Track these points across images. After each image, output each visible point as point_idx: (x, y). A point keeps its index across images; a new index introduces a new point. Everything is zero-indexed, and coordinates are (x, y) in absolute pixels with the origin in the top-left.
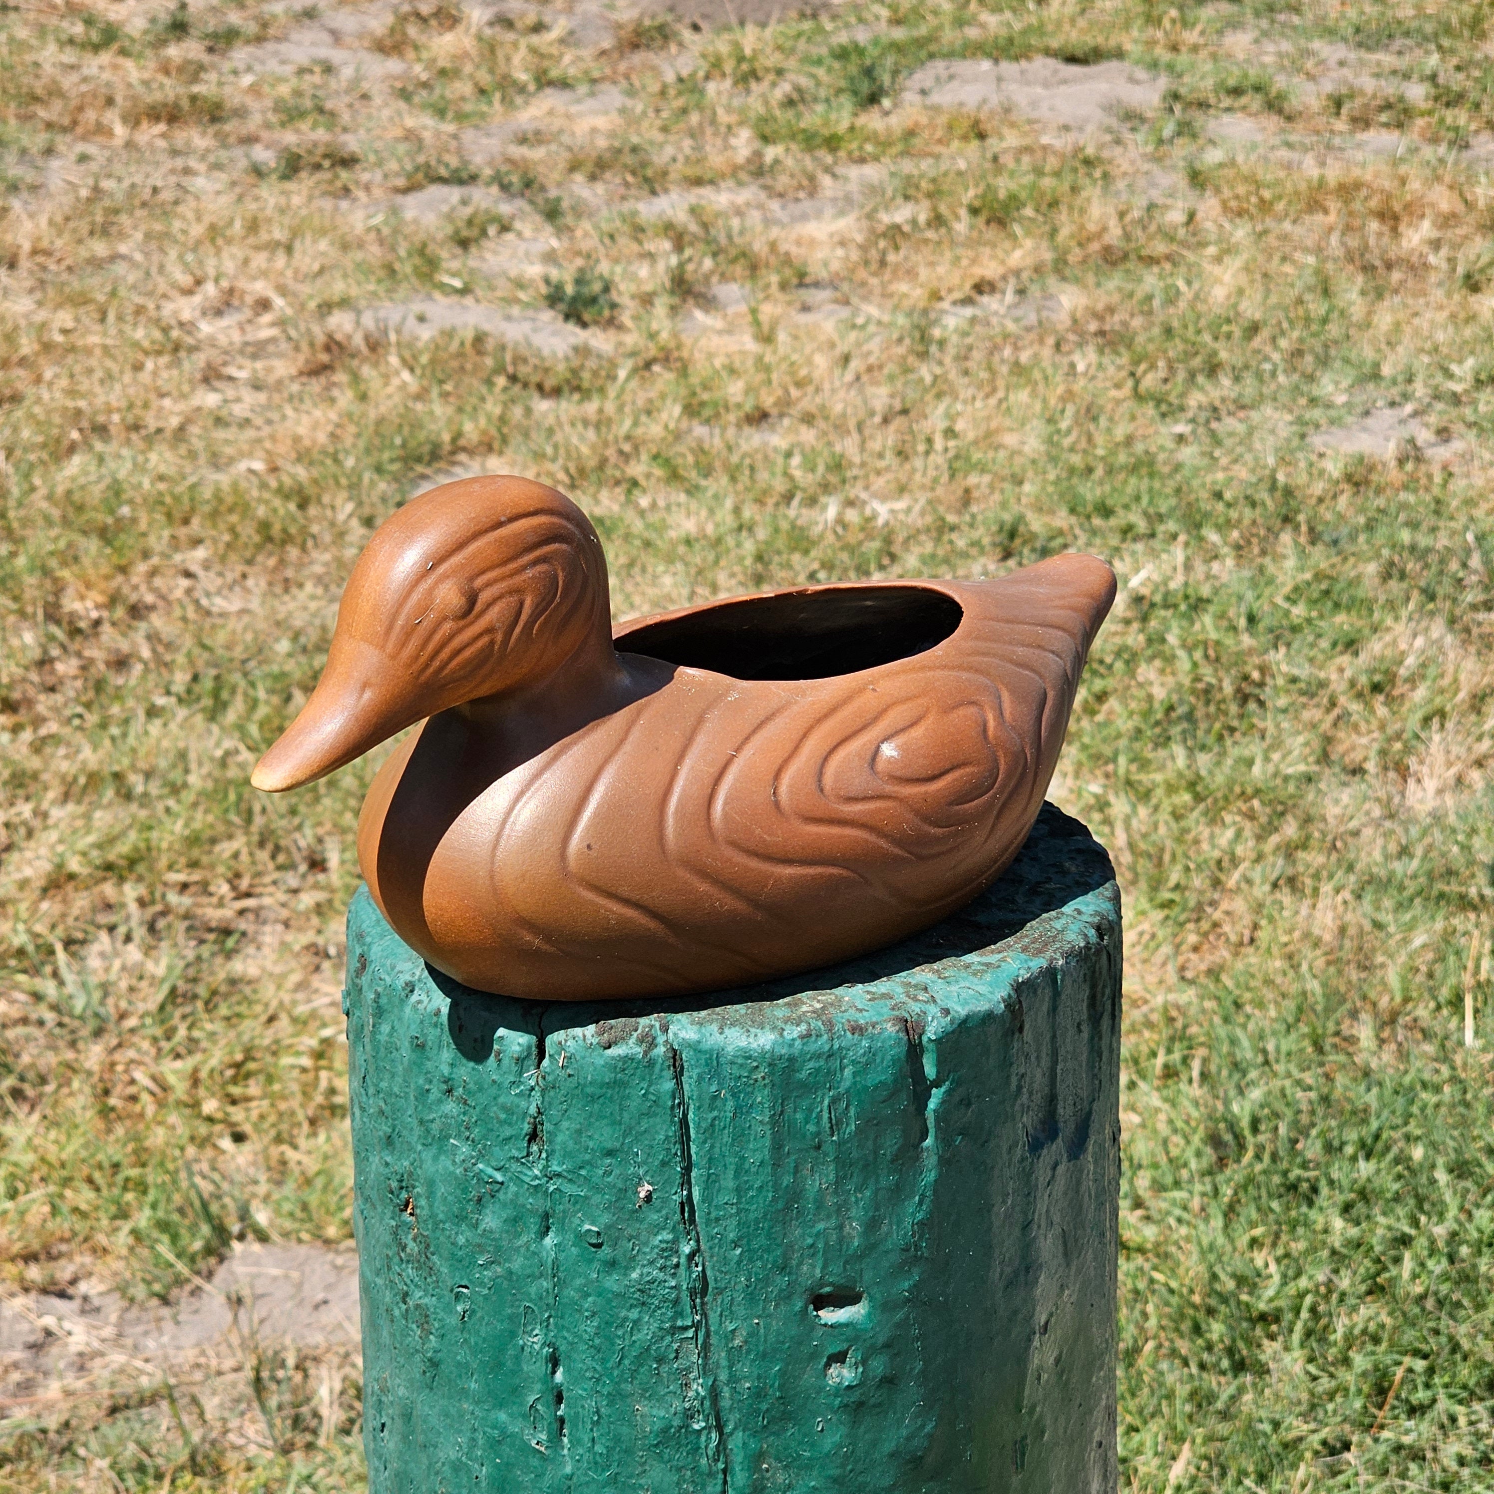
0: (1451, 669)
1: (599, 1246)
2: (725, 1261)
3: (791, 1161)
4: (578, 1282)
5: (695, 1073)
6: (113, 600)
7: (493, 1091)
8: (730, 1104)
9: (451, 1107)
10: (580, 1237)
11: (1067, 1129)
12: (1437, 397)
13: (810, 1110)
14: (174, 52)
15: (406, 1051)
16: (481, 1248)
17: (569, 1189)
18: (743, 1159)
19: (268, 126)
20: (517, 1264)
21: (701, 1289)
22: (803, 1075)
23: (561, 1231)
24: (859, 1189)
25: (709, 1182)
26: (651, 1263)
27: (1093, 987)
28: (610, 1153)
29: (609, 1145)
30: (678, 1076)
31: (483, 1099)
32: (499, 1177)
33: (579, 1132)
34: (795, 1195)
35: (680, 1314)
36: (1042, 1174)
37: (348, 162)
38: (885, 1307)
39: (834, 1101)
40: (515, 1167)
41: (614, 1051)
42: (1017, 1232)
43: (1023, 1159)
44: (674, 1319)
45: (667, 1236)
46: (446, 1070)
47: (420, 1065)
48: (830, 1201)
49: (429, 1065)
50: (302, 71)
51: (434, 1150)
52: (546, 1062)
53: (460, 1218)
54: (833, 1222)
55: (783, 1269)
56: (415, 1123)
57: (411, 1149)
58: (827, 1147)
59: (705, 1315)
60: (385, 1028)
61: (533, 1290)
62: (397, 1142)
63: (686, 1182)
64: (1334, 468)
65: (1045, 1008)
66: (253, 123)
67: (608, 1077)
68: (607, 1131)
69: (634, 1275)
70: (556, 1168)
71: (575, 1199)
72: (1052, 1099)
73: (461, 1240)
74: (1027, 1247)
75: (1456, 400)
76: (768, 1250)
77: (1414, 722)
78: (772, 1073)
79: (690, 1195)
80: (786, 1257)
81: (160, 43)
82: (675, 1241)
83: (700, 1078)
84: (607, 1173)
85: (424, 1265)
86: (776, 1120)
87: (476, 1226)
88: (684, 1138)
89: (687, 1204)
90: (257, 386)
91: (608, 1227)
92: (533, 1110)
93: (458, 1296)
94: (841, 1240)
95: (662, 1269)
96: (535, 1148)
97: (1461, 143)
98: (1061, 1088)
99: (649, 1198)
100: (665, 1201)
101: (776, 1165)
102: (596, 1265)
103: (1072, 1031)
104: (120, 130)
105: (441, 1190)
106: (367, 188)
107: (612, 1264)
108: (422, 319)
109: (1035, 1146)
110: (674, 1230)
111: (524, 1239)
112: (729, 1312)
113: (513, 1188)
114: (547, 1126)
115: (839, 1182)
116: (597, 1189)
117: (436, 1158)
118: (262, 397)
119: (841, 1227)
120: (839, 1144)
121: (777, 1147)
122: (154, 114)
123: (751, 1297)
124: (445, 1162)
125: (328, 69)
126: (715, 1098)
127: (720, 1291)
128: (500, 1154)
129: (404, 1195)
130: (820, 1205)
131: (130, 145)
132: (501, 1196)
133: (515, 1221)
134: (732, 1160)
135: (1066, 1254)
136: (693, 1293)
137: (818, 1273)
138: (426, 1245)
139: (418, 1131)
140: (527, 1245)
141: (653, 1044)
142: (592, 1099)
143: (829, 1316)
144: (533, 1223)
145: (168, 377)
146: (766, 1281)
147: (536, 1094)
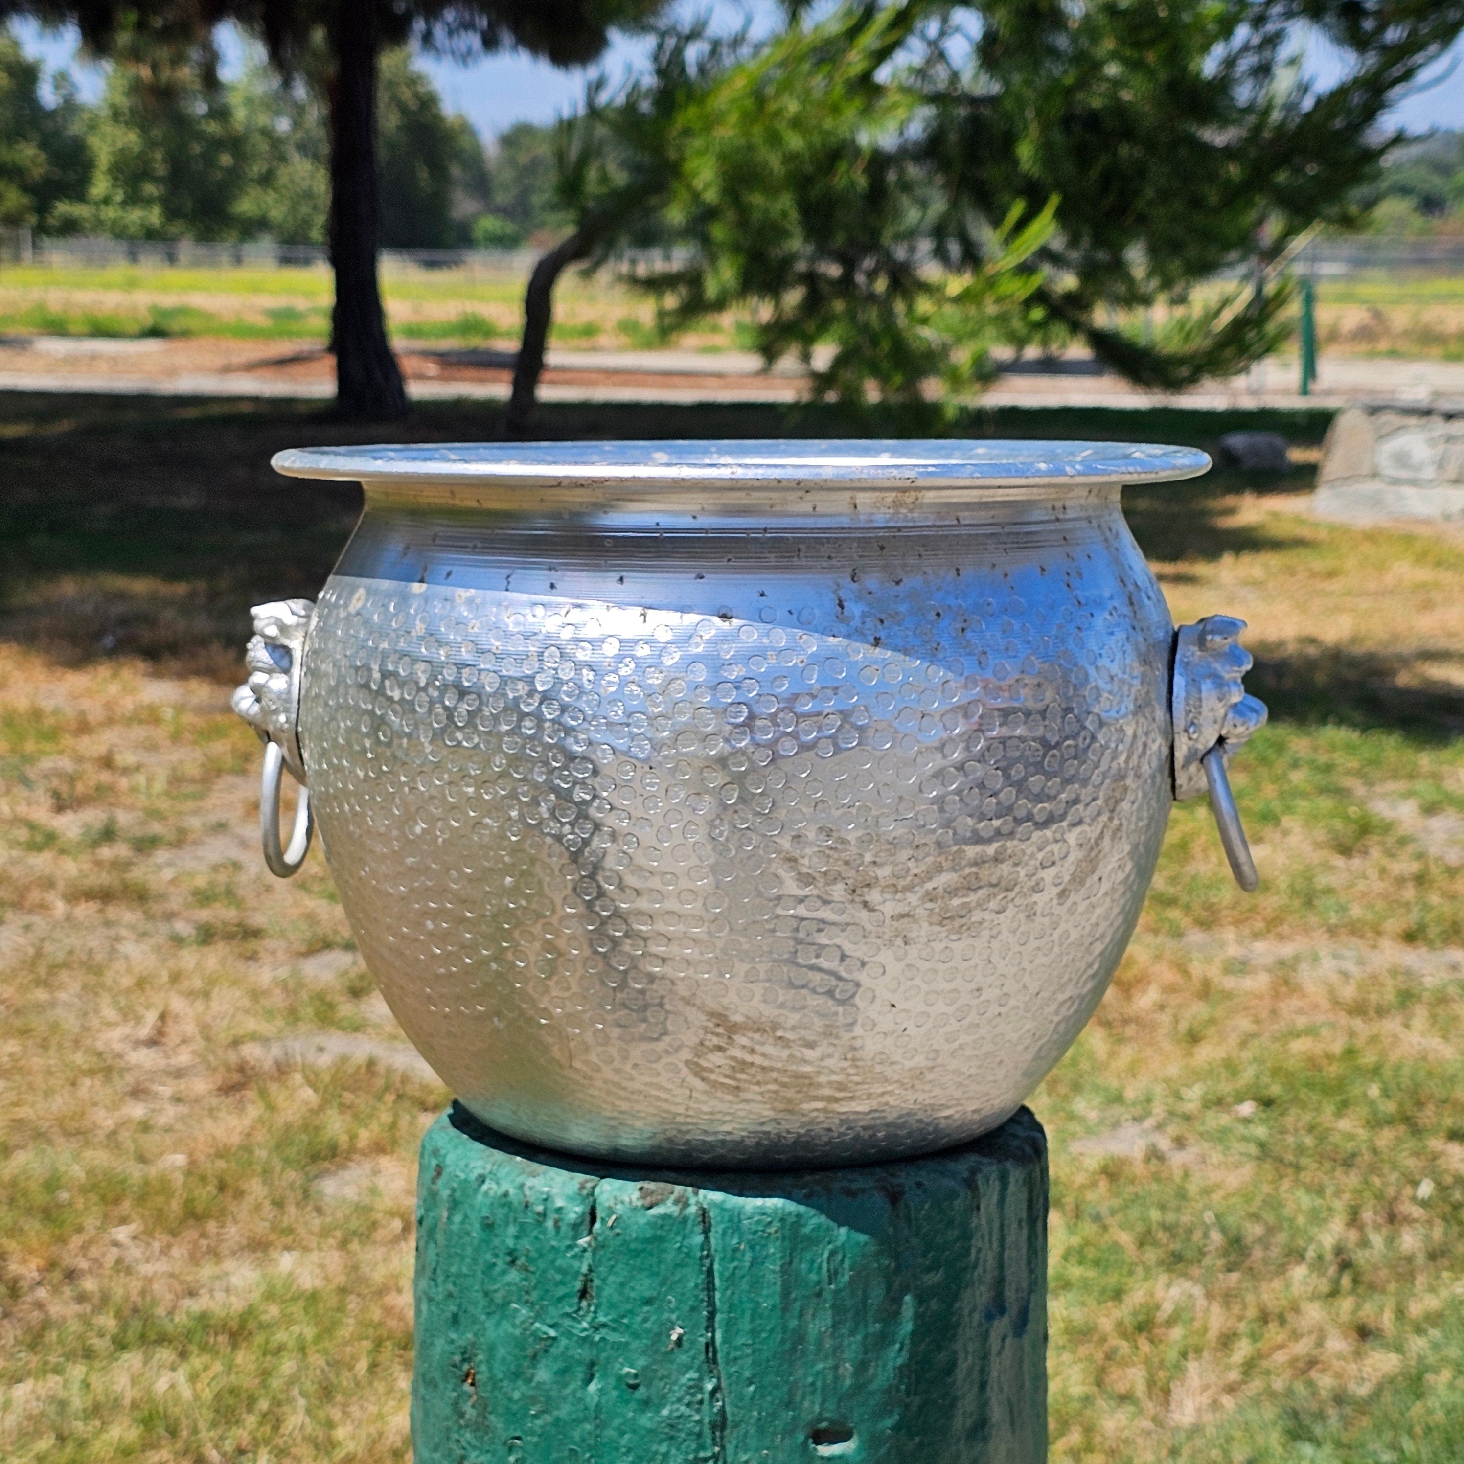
0: (1200, 1315)
1: (634, 1387)
2: (741, 1397)
3: (797, 1305)
4: (617, 1422)
5: (720, 1228)
6: (52, 1265)
7: (551, 1256)
8: (748, 1256)
9: (514, 1276)
10: (620, 1379)
11: (1013, 1310)
12: (1172, 1113)
13: (812, 1262)
14: (106, 852)
15: (476, 1233)
16: (533, 1400)
17: (613, 1337)
18: (758, 1304)
19: (188, 906)
20: (564, 1411)
21: (720, 1424)
22: (807, 1230)
23: (604, 1376)
24: (852, 1333)
25: (729, 1325)
26: (679, 1400)
27: (1031, 1191)
28: (648, 1302)
29: (648, 1294)
30: (706, 1231)
31: (542, 1264)
32: (552, 1333)
33: (623, 1285)
34: (799, 1337)
35: (702, 1447)
36: (994, 1342)
37: (256, 933)
38: (872, 1442)
39: (833, 1253)
40: (567, 1322)
41: (652, 1212)
42: (975, 1390)
43: (980, 1325)
44: (697, 1451)
45: (692, 1374)
46: (510, 1243)
47: (487, 1242)
48: (828, 1344)
49: (496, 1242)
50: (215, 868)
51: (496, 1317)
52: (597, 1226)
53: (516, 1375)
54: (831, 1362)
55: (789, 1404)
56: (479, 1296)
57: (475, 1321)
58: (827, 1295)
59: (723, 1447)
60: (458, 1218)
61: (577, 1434)
62: (462, 1318)
63: (710, 1326)
64: (1092, 1163)
65: (995, 1198)
66: (175, 904)
67: (649, 1234)
68: (647, 1282)
69: (665, 1412)
70: (602, 1319)
71: (618, 1347)
72: (1000, 1281)
73: (516, 1395)
74: (983, 1405)
75: (1188, 1118)
76: (776, 1387)
77: (1172, 1355)
78: (782, 1228)
79: (713, 1338)
80: (791, 1394)
81: (95, 844)
82: (701, 1379)
83: (724, 1233)
84: (645, 1320)
85: (481, 1427)
86: (786, 1270)
87: (530, 1380)
88: (710, 1287)
89: (710, 1344)
90: (177, 1099)
91: (645, 1368)
92: (584, 1269)
93: (511, 1449)
94: (836, 1378)
95: (688, 1405)
96: (584, 1304)
97: (1178, 934)
98: (1009, 1273)
99: (679, 1342)
100: (693, 1342)
101: (785, 1310)
102: (633, 1405)
103: (1014, 1225)
104: (60, 908)
105: (501, 1351)
106: (273, 953)
107: (646, 1404)
108: (321, 1049)
109: (989, 1317)
110: (699, 1370)
111: (572, 1387)
112: (742, 1446)
113: (564, 1342)
114: (597, 1282)
115: (834, 1326)
116: (636, 1335)
117: (498, 1324)
118: (182, 1109)
119: (836, 1367)
120: (837, 1292)
121: (786, 1293)
122: (89, 895)
123: (761, 1430)
124: (506, 1326)
125: (237, 866)
126: (735, 1250)
127: (736, 1425)
128: (554, 1313)
129: (466, 1367)
130: (819, 1344)
131: (68, 918)
132: (553, 1350)
133: (563, 1372)
134: (748, 1306)
135: (1012, 1423)
136: (714, 1427)
137: (817, 1409)
138: (483, 1407)
139: (483, 1302)
140: (574, 1393)
141: (686, 1205)
142: (636, 1253)
143: (825, 1450)
144: (580, 1373)
145: (104, 1093)
146: (774, 1415)
147: (588, 1255)
